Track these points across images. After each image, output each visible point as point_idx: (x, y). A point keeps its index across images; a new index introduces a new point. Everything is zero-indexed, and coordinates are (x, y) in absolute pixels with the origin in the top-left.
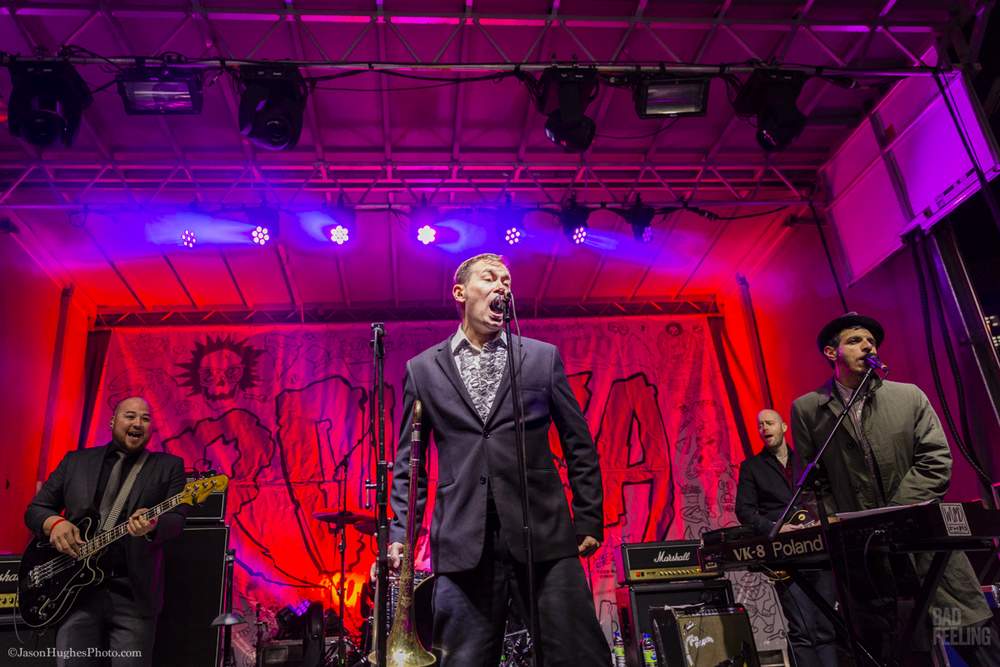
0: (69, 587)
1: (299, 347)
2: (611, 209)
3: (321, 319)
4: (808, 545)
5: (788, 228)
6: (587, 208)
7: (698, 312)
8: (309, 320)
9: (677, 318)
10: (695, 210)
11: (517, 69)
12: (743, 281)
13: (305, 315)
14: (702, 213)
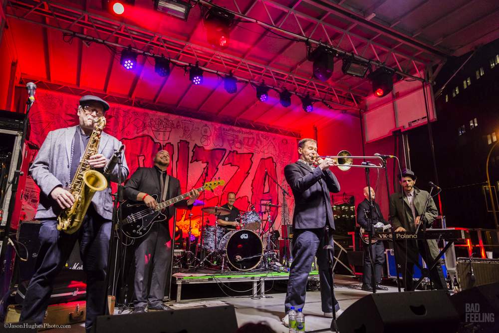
0: (151, 224)
1: (130, 118)
2: (297, 95)
3: (141, 106)
4: (411, 236)
5: (341, 114)
6: (290, 93)
7: (293, 136)
8: (136, 106)
9: (286, 137)
10: (325, 103)
11: (308, 40)
12: (316, 129)
13: (134, 103)
14: (327, 105)
